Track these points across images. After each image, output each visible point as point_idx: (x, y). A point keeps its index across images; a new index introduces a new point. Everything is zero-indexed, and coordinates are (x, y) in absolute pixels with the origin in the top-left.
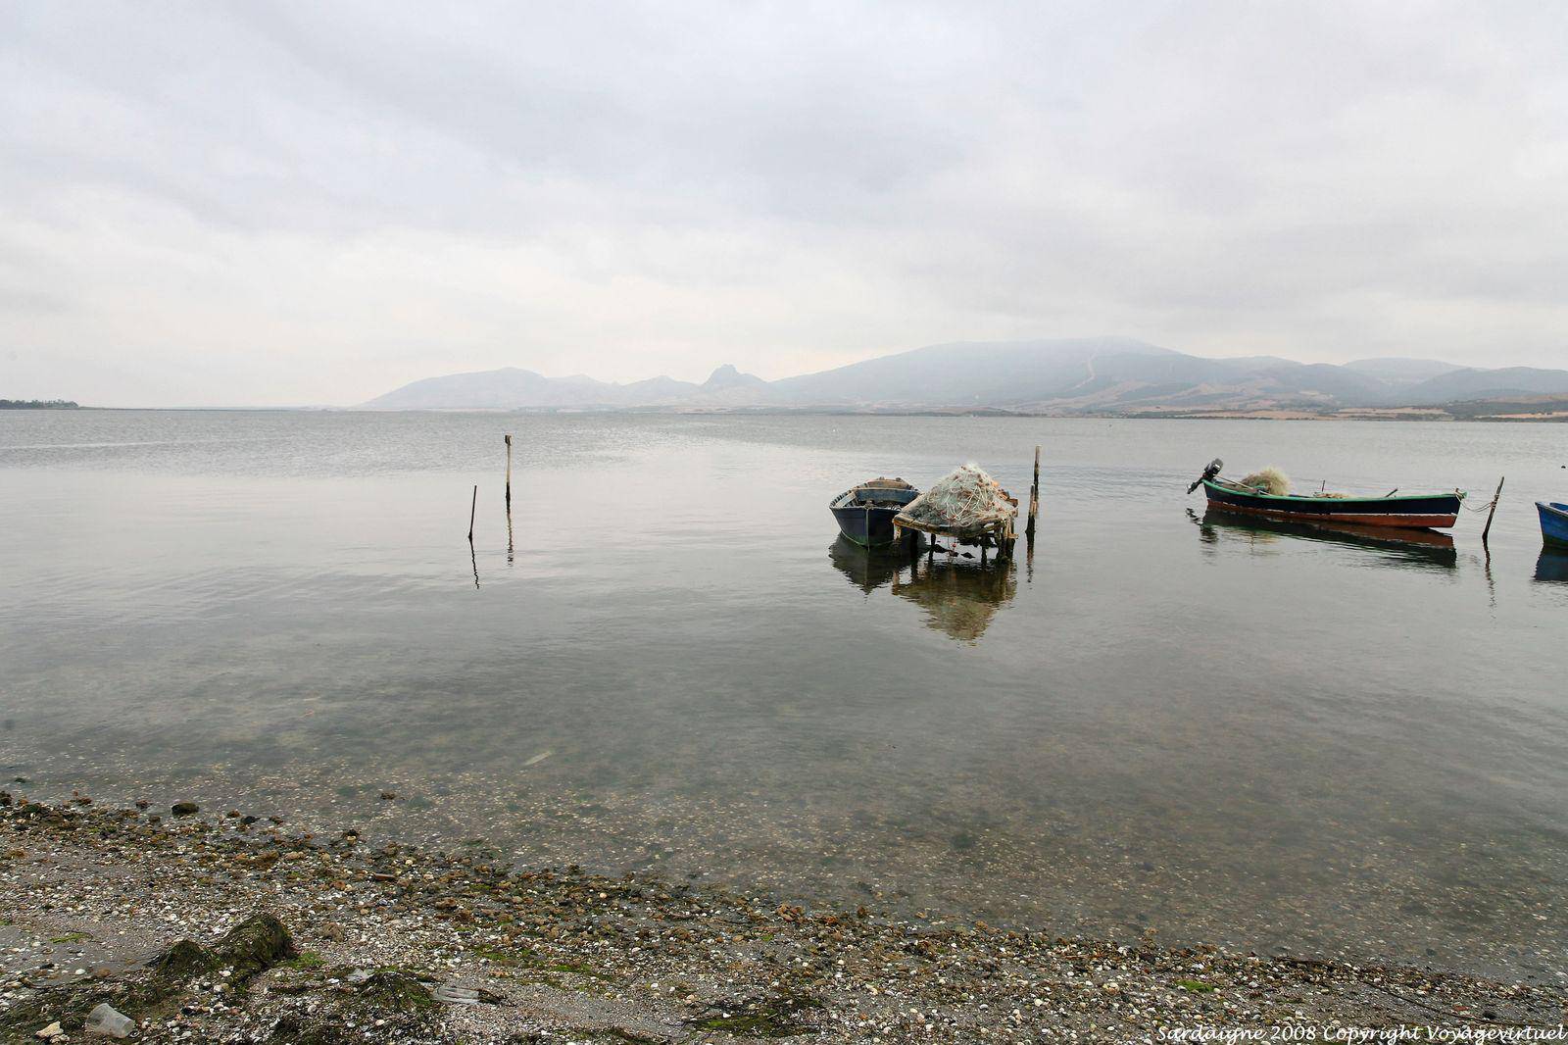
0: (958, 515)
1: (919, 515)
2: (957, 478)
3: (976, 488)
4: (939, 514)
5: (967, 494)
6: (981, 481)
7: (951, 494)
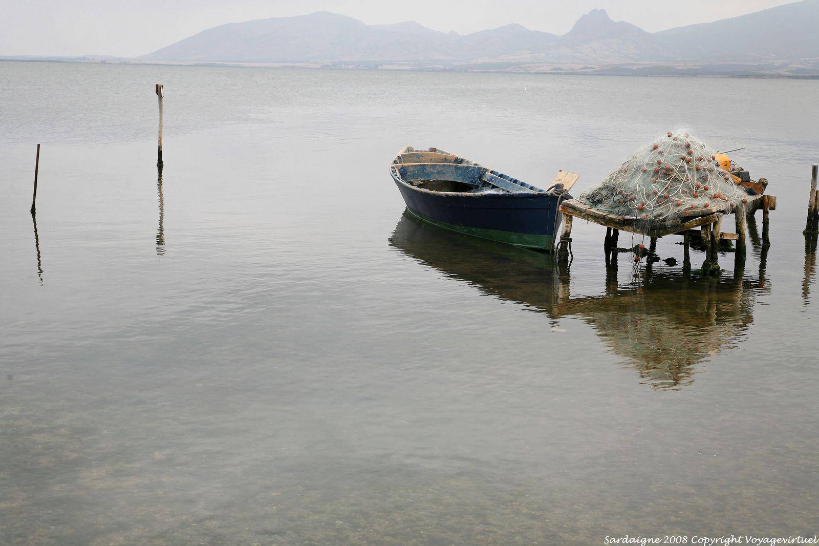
0: (651, 203)
1: (599, 202)
2: (656, 148)
3: (680, 163)
4: (626, 200)
5: (667, 172)
6: (690, 154)
7: (645, 171)
